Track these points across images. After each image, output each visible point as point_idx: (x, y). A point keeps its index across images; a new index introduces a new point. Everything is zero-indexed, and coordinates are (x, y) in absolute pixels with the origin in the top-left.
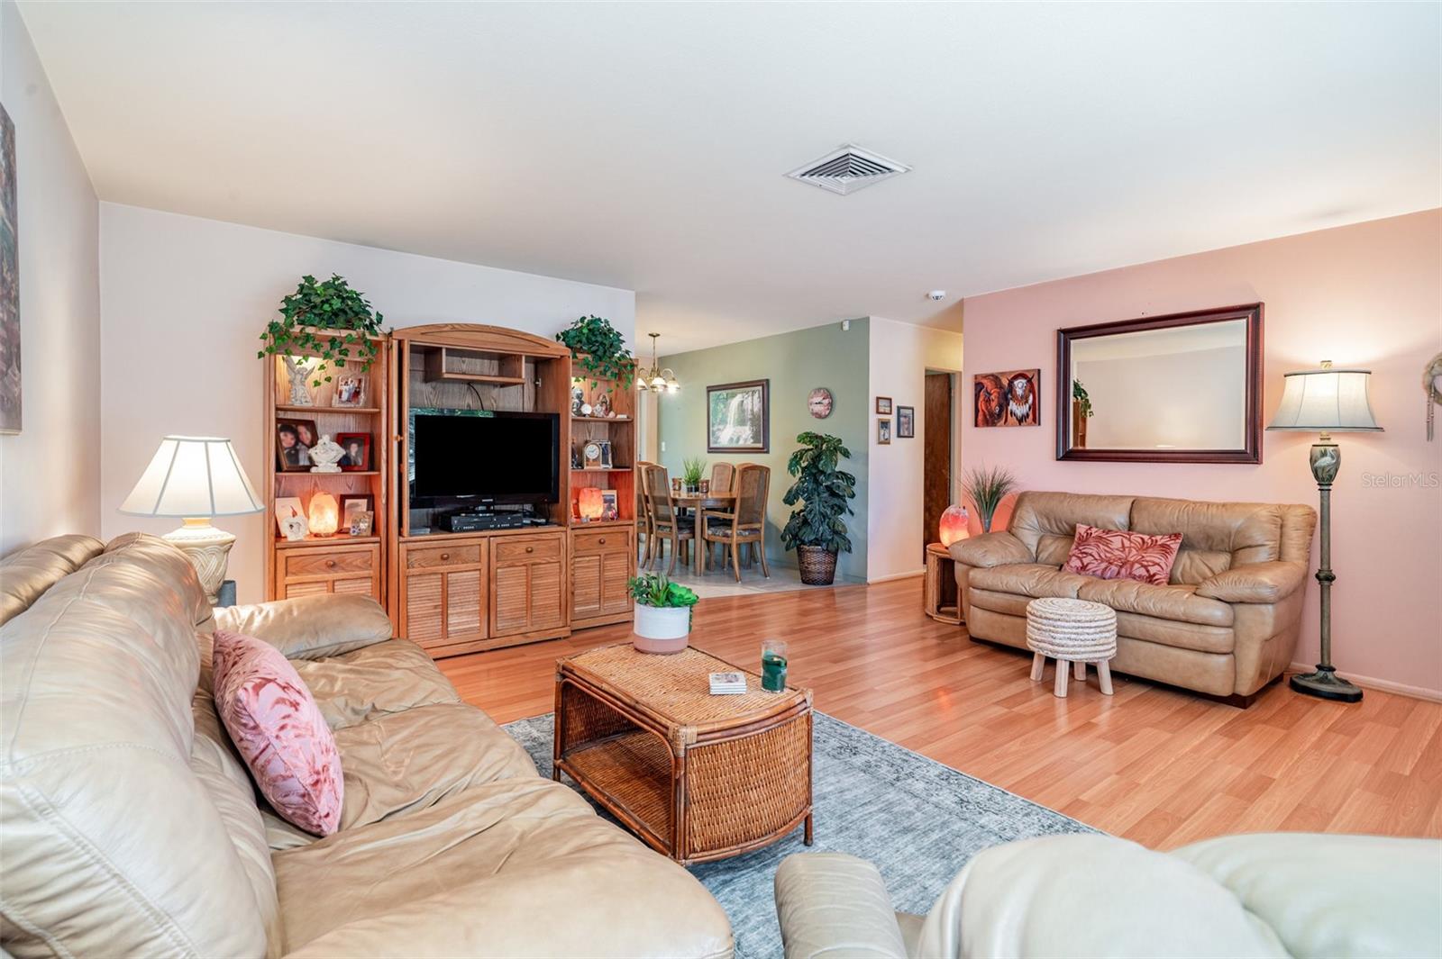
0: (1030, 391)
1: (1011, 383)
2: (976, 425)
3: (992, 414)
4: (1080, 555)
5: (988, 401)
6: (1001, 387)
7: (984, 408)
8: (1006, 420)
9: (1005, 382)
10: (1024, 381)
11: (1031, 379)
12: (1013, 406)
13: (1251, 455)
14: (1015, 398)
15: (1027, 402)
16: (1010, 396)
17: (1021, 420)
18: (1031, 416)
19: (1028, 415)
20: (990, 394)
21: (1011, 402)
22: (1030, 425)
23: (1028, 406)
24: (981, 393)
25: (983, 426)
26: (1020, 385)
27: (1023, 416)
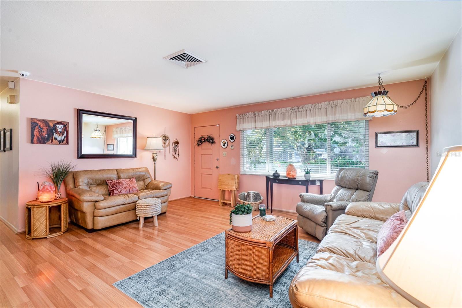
0: (65, 130)
1: (55, 125)
2: (32, 142)
3: (43, 138)
4: (116, 189)
5: (40, 132)
6: (49, 126)
7: (38, 135)
8: (52, 142)
9: (51, 125)
10: (62, 126)
11: (66, 126)
12: (55, 135)
13: (134, 155)
14: (57, 132)
15: (63, 134)
16: (54, 131)
17: (60, 142)
18: (65, 141)
19: (64, 140)
20: (42, 129)
21: (55, 134)
22: (64, 144)
23: (64, 136)
24: (36, 127)
25: (37, 143)
26: (59, 127)
27: (61, 140)
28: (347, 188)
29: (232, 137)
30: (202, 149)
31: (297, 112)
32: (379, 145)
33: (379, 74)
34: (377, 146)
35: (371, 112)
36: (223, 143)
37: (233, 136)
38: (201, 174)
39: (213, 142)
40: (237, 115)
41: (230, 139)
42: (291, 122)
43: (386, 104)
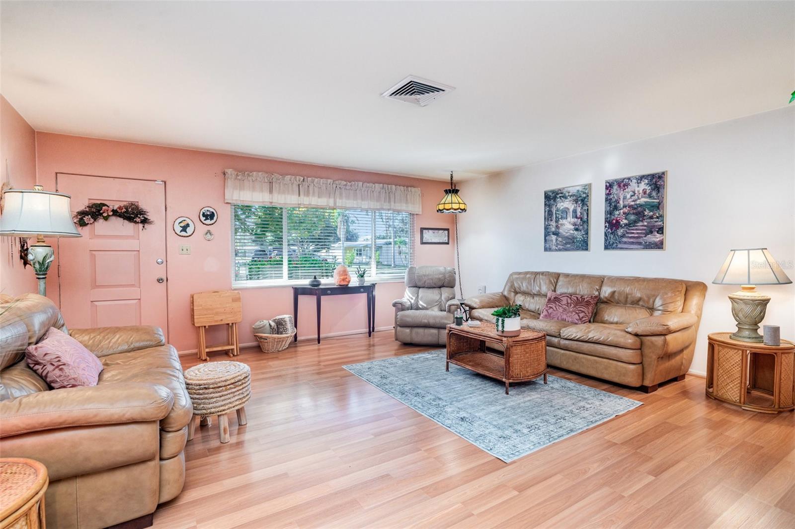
28: (427, 288)
29: (208, 213)
30: (94, 236)
31: (343, 189)
32: (424, 241)
33: (452, 172)
34: (422, 243)
35: (447, 210)
36: (182, 225)
37: (213, 212)
38: (92, 302)
39: (145, 221)
40: (229, 171)
41: (203, 219)
42: (335, 203)
43: (459, 203)
